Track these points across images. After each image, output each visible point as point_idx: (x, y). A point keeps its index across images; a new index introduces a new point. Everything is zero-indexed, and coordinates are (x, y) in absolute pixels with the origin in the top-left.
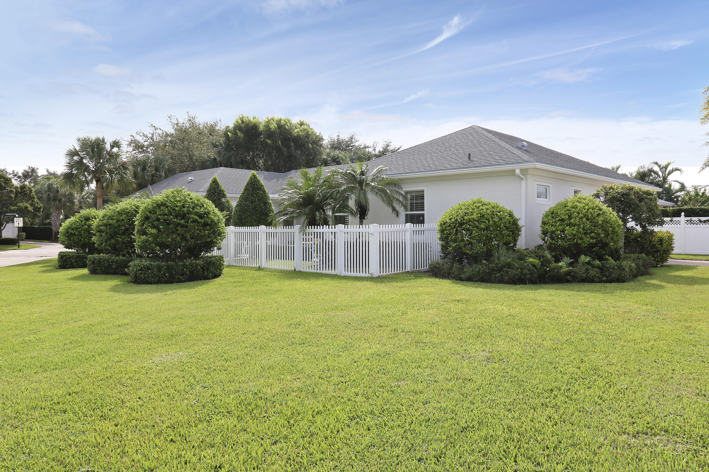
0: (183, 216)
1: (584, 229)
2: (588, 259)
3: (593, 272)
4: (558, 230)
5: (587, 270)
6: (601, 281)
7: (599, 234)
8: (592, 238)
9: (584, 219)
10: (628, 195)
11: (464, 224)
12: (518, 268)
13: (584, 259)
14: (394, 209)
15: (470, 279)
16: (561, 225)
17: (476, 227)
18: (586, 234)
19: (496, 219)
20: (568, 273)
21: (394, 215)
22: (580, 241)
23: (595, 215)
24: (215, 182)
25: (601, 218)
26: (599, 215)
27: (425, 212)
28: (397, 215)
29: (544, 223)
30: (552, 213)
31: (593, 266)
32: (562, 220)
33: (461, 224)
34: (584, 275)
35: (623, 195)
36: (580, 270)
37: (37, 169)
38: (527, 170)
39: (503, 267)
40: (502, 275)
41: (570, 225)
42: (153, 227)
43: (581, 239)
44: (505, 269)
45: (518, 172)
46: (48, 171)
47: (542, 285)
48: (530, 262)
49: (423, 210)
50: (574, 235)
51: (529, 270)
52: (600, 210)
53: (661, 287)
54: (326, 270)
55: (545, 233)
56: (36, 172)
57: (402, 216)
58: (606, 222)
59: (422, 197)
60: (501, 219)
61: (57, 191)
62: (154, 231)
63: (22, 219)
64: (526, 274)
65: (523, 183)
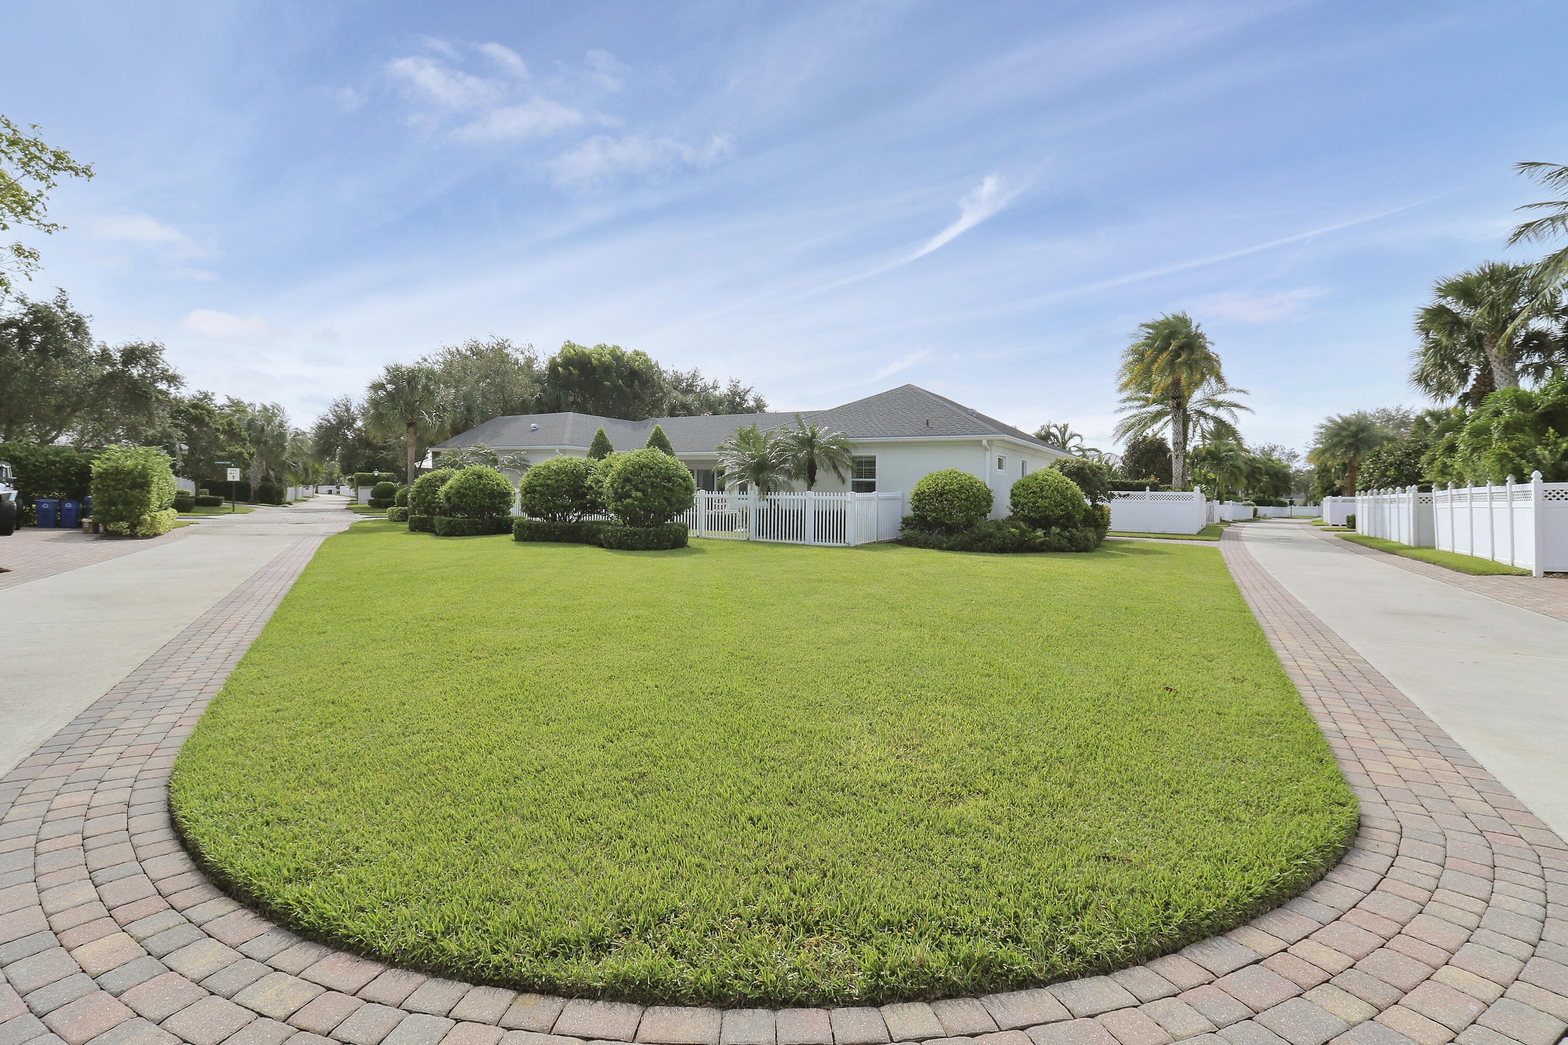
0: (669, 479)
1: (1055, 502)
2: (1058, 530)
3: (1065, 542)
4: (1029, 502)
5: (1059, 540)
6: (1072, 551)
7: (1067, 507)
8: (1062, 510)
9: (1055, 493)
10: (1082, 469)
11: (944, 494)
12: (1000, 538)
13: (1055, 530)
14: (840, 476)
15: (951, 549)
16: (1033, 497)
17: (958, 498)
18: (1056, 506)
19: (975, 490)
20: (1043, 543)
21: (840, 482)
22: (1051, 513)
23: (1064, 489)
24: (601, 434)
25: (1069, 492)
26: (1067, 488)
27: (877, 480)
28: (843, 482)
29: (1013, 495)
30: (1023, 486)
31: (1064, 537)
32: (1034, 493)
33: (941, 495)
34: (1057, 545)
35: (1078, 469)
36: (1054, 540)
37: (213, 394)
38: (992, 441)
39: (985, 537)
40: (984, 545)
41: (1042, 497)
42: (637, 490)
43: (1052, 511)
44: (988, 539)
45: (985, 442)
46: (229, 398)
47: (1020, 554)
48: (1012, 532)
49: (875, 478)
50: (1046, 507)
51: (1010, 539)
52: (1067, 483)
53: (1125, 556)
54: (782, 539)
55: (1015, 505)
56: (211, 399)
57: (849, 484)
58: (1073, 495)
59: (870, 462)
60: (978, 490)
61: (263, 430)
62: (639, 494)
63: (238, 470)
64: (1008, 543)
65: (988, 454)
